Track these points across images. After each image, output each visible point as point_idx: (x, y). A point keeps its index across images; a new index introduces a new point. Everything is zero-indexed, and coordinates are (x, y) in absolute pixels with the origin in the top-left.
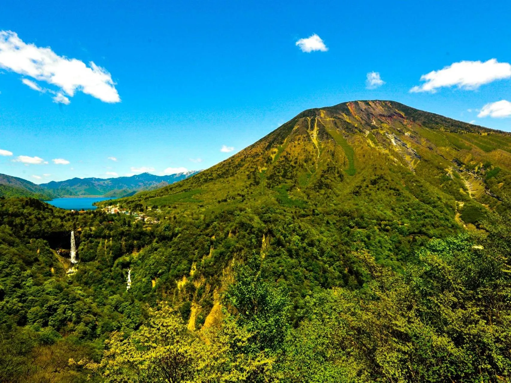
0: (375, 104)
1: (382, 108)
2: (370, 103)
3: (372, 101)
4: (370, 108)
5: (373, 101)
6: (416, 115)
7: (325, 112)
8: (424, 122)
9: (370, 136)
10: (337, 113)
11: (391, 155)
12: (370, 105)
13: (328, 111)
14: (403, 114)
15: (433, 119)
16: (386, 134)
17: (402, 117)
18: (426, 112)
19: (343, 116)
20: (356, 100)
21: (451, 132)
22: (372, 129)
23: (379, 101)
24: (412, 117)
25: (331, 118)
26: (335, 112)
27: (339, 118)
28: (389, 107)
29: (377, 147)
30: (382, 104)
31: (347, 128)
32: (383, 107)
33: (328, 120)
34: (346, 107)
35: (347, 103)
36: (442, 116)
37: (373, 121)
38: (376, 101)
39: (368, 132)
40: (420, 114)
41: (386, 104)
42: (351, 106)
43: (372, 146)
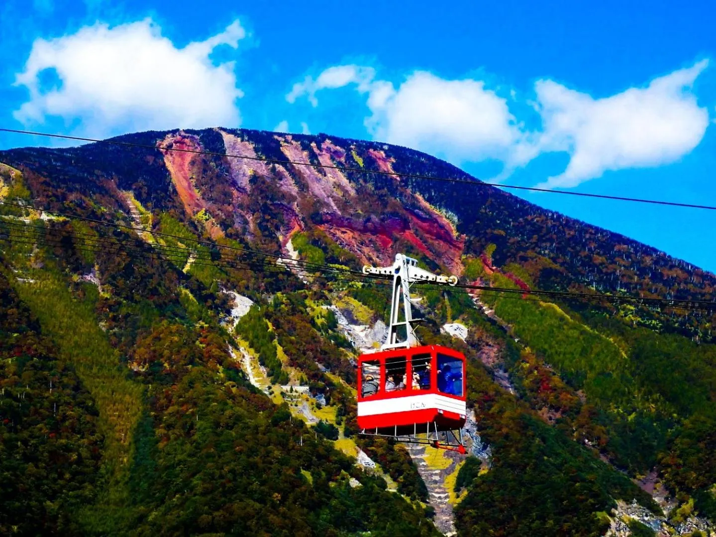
0: (313, 156)
1: (344, 181)
2: (291, 152)
3: (296, 137)
4: (280, 176)
5: (304, 141)
6: (519, 229)
7: (15, 172)
8: (547, 273)
9: (247, 328)
10: (89, 187)
11: (347, 434)
12: (284, 160)
13: (37, 171)
14: (448, 219)
15: (599, 259)
16: (343, 322)
17: (443, 234)
18: (570, 223)
19: (122, 205)
20: (215, 126)
21: (668, 328)
22: (273, 288)
23: (336, 141)
24: (495, 239)
25: (48, 210)
26: (81, 180)
27: (94, 216)
28: (383, 180)
29: (277, 389)
30: (349, 157)
31: (128, 272)
32: (350, 177)
33: (27, 220)
34: (150, 159)
35: (162, 135)
36: (648, 251)
37: (289, 246)
38: (323, 137)
39: (242, 306)
40: (537, 229)
41: (371, 162)
42: (182, 154)
43: (253, 381)
